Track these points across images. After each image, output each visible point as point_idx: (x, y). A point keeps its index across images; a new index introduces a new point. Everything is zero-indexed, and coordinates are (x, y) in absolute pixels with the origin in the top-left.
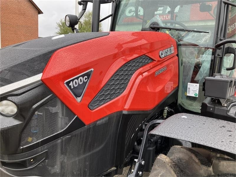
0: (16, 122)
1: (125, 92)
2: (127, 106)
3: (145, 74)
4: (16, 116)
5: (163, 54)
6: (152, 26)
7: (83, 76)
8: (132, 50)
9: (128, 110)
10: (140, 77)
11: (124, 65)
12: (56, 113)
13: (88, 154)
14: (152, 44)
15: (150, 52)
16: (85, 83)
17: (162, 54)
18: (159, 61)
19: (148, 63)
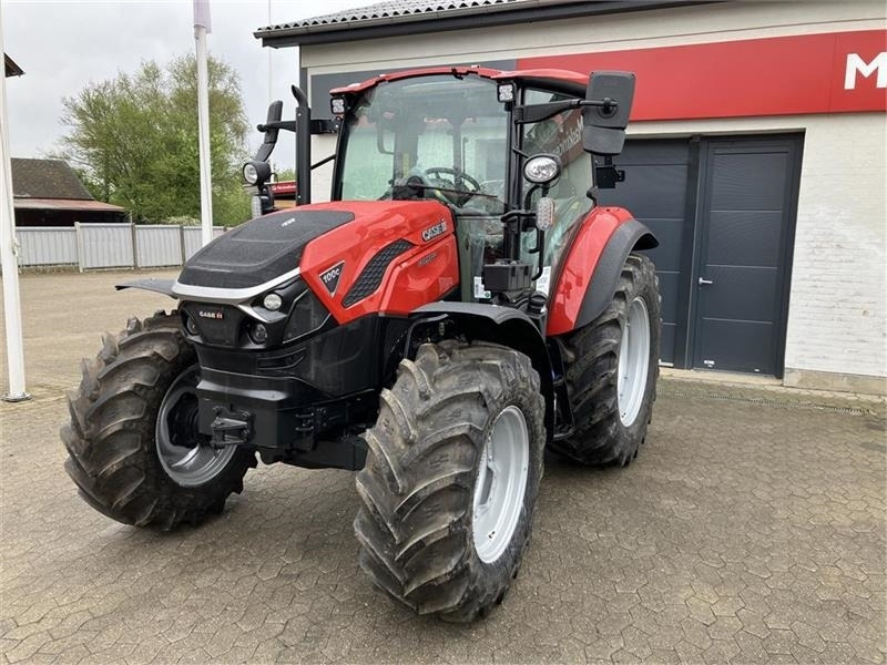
0: (282, 316)
1: (381, 288)
2: (384, 307)
3: (405, 265)
4: (281, 309)
5: (429, 234)
6: (410, 184)
7: (335, 269)
8: (382, 236)
9: (386, 312)
10: (398, 269)
11: (378, 254)
12: (309, 311)
13: (342, 362)
14: (412, 222)
15: (411, 233)
16: (337, 277)
17: (426, 235)
18: (422, 246)
19: (406, 250)
